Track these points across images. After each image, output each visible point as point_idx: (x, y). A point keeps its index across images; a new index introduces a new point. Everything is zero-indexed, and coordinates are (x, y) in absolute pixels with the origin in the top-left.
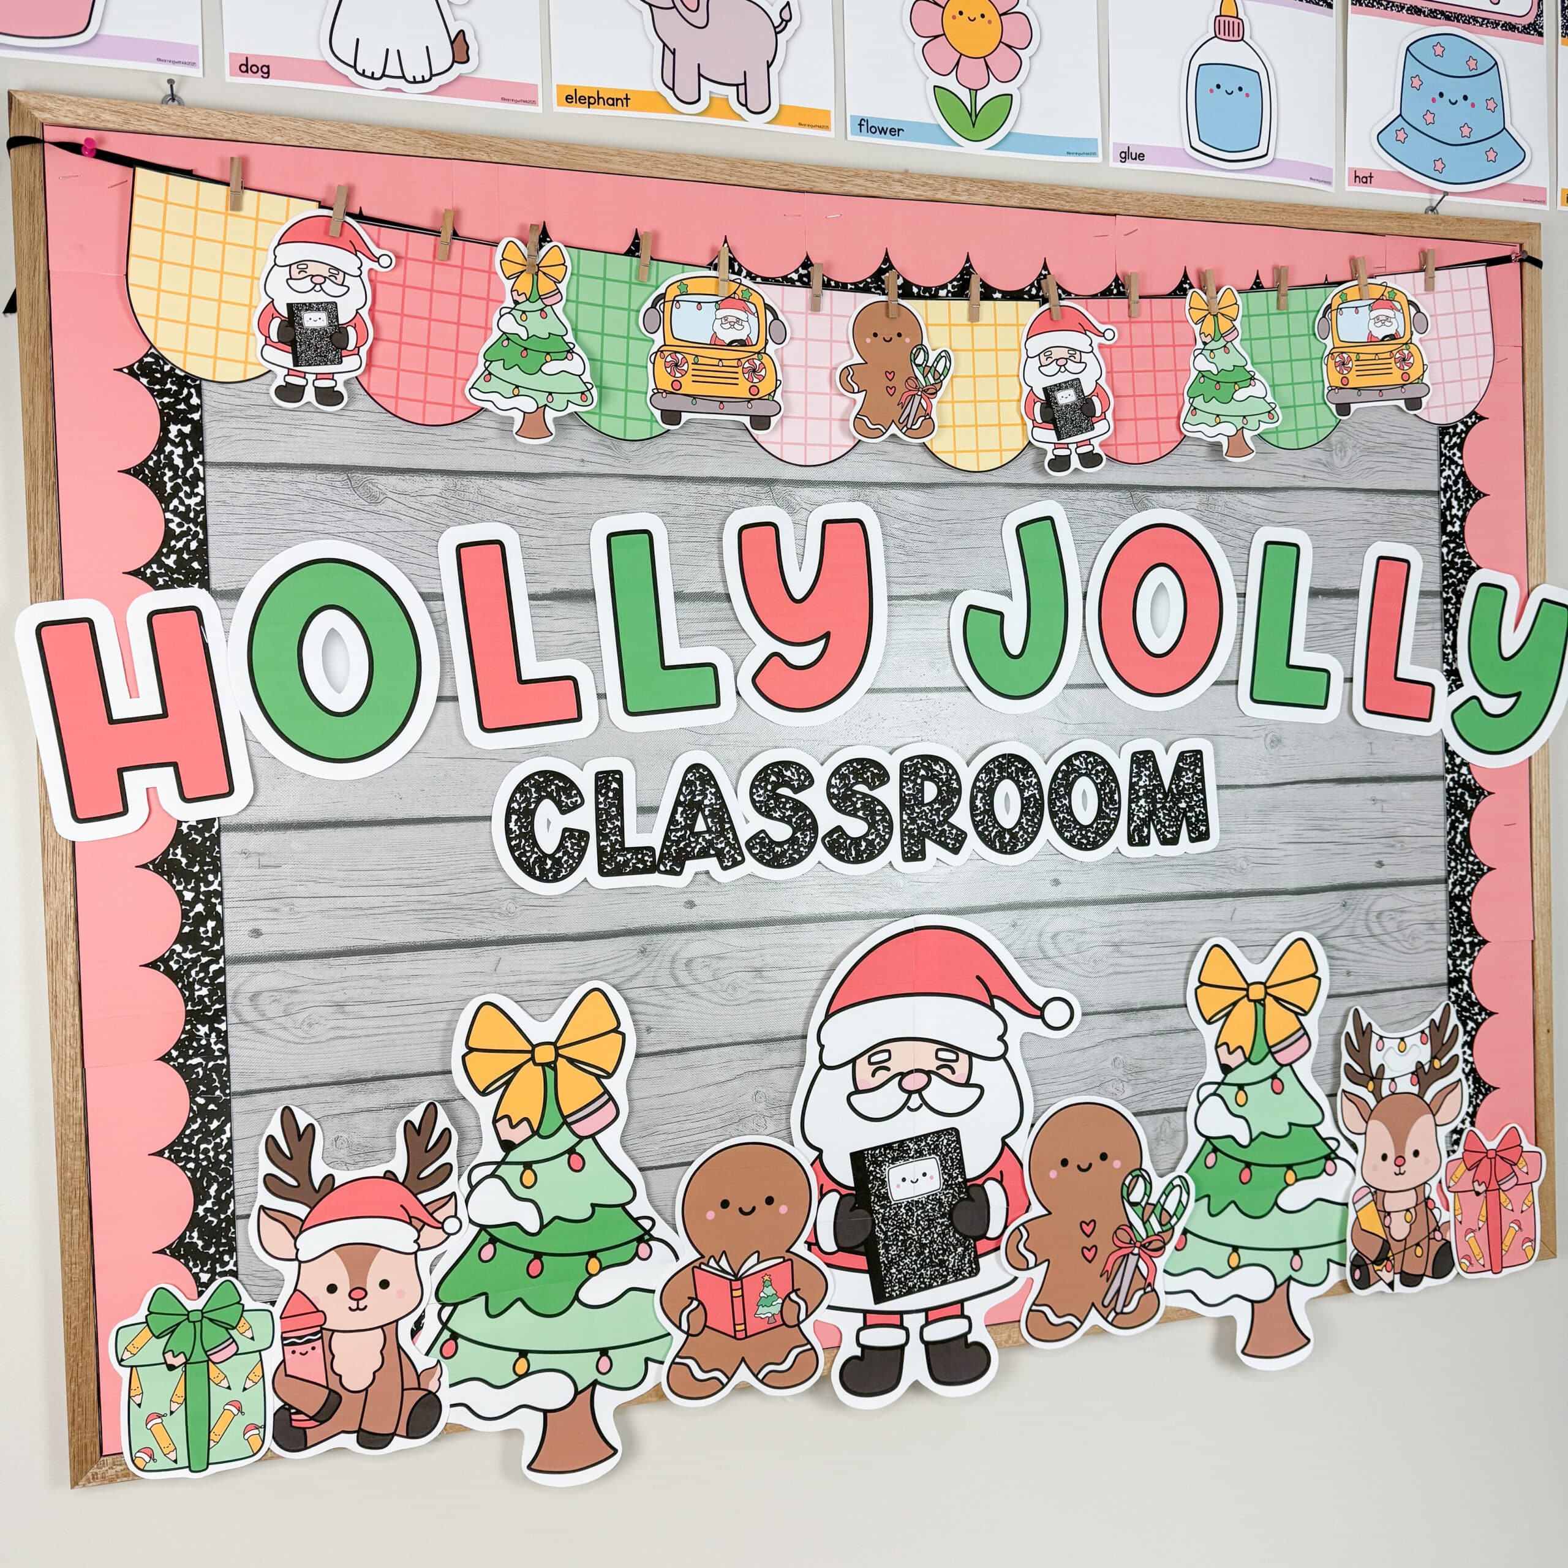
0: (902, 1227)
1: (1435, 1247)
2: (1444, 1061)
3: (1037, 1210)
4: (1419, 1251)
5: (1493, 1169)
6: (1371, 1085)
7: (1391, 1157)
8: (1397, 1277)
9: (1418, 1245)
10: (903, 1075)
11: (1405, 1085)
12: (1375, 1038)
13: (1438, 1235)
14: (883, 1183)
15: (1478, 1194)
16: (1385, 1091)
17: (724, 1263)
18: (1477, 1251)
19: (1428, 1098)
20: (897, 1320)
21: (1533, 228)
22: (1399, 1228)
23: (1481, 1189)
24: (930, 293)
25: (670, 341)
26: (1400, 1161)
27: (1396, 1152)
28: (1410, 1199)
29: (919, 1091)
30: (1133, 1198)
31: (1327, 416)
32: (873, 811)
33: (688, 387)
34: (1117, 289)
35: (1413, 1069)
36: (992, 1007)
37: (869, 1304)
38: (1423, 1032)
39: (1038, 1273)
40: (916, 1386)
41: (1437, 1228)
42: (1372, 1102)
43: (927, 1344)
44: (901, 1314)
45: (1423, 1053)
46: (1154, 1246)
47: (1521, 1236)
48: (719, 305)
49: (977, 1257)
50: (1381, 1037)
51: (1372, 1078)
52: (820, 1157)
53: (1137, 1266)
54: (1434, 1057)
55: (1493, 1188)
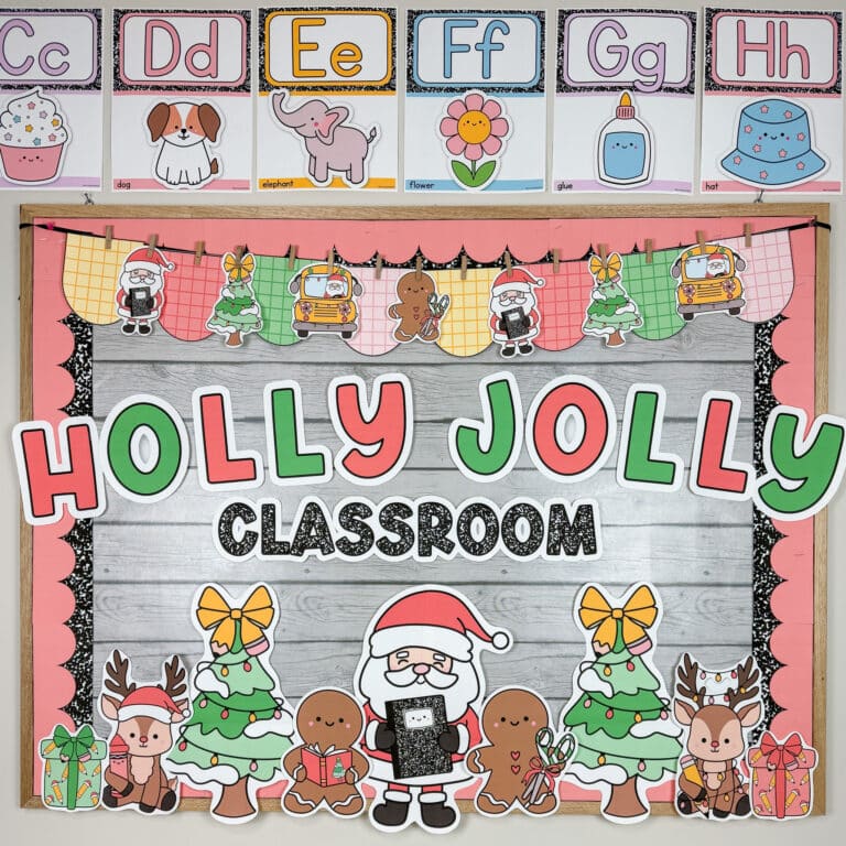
0: (412, 742)
1: (738, 797)
2: (748, 689)
3: (486, 742)
4: (727, 798)
5: (781, 757)
6: (696, 698)
7: (709, 740)
8: (711, 811)
9: (726, 794)
10: (415, 665)
11: (720, 700)
12: (699, 672)
13: (741, 791)
14: (402, 719)
15: (770, 770)
16: (706, 702)
17: (317, 748)
18: (767, 803)
19: (737, 709)
20: (406, 789)
21: (825, 206)
22: (714, 783)
23: (774, 767)
24: (442, 267)
25: (304, 297)
26: (715, 744)
27: (712, 737)
28: (722, 767)
29: (424, 674)
30: (542, 743)
31: (679, 320)
32: (404, 530)
33: (312, 318)
34: (548, 258)
35: (726, 691)
36: (465, 635)
37: (392, 779)
38: (733, 671)
39: (486, 776)
40: (414, 824)
41: (740, 786)
42: (696, 708)
43: (422, 804)
44: (409, 786)
45: (734, 684)
46: (554, 770)
47: (800, 799)
48: (328, 279)
49: (452, 763)
50: (704, 672)
51: (696, 694)
52: (369, 702)
53: (543, 780)
54: (740, 687)
55: (781, 768)
